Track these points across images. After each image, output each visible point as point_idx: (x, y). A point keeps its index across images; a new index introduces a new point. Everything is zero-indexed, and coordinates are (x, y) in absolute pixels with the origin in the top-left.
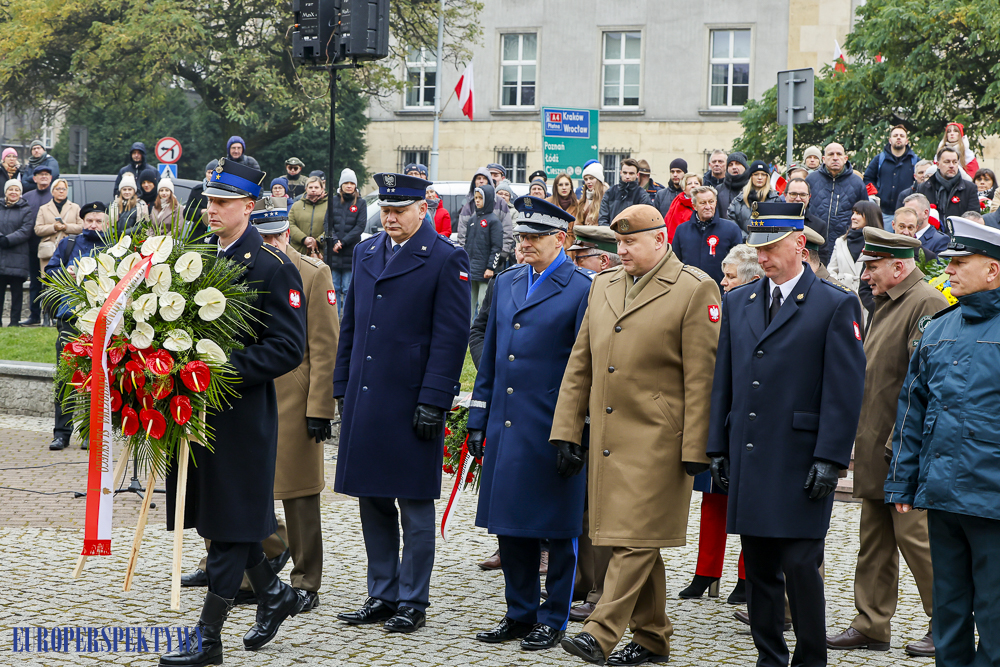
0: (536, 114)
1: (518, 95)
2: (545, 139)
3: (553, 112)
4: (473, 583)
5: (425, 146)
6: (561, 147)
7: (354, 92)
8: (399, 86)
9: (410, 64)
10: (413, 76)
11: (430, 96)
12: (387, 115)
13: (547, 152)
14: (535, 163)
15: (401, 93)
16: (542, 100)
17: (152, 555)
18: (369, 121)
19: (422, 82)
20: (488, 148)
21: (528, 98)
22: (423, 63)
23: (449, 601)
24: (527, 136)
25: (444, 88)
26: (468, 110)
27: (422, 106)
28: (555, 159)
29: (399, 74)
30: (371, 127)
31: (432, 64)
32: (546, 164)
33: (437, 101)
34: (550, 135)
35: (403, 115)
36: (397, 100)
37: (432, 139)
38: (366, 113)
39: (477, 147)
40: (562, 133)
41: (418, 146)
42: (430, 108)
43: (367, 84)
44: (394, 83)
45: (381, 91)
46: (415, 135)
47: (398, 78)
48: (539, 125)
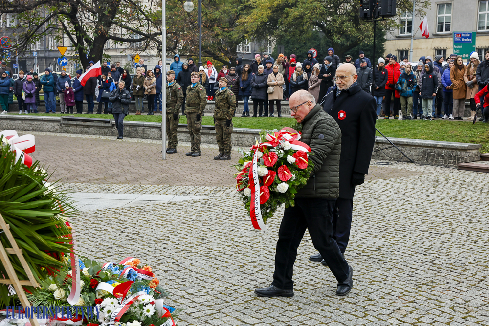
0: (450, 35)
1: (443, 28)
2: (454, 44)
3: (457, 33)
4: (428, 211)
5: (407, 49)
6: (460, 47)
7: (381, 29)
8: (398, 26)
9: (402, 18)
10: (403, 22)
11: (409, 30)
12: (393, 38)
13: (455, 49)
15: (398, 29)
16: (453, 29)
18: (386, 40)
19: (406, 24)
20: (431, 48)
21: (448, 28)
22: (407, 17)
23: (418, 218)
24: (447, 44)
25: (415, 26)
27: (406, 34)
28: (458, 51)
29: (398, 22)
30: (386, 42)
31: (411, 17)
33: (413, 32)
34: (456, 42)
35: (399, 38)
36: (397, 32)
37: (410, 46)
38: (385, 37)
39: (427, 48)
40: (461, 41)
41: (404, 49)
42: (410, 34)
43: (386, 26)
44: (395, 25)
45: (391, 29)
46: (403, 44)
47: (397, 24)
48: (452, 39)
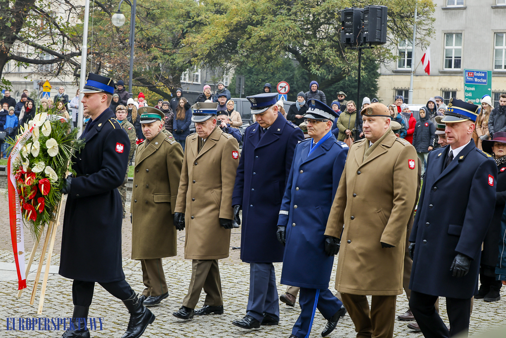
0: (461, 73)
1: (453, 63)
2: (465, 85)
3: (469, 72)
5: (407, 87)
6: (473, 89)
7: (373, 61)
8: (394, 58)
9: (400, 48)
10: (402, 53)
11: (409, 63)
12: (389, 72)
13: (466, 91)
14: (460, 96)
15: (395, 61)
16: (464, 66)
18: (380, 75)
19: (406, 56)
20: (438, 89)
21: (458, 64)
22: (407, 47)
24: (457, 84)
25: (416, 59)
26: (427, 70)
27: (406, 68)
28: (470, 95)
29: (394, 52)
30: (381, 78)
31: (411, 47)
32: (465, 97)
33: (413, 66)
34: (468, 83)
35: (396, 72)
36: (393, 65)
37: (410, 85)
38: (379, 71)
39: (432, 88)
40: (474, 82)
41: (403, 87)
42: (409, 69)
43: (379, 57)
44: (392, 56)
45: (386, 61)
46: (402, 82)
47: (394, 54)
48: (462, 78)
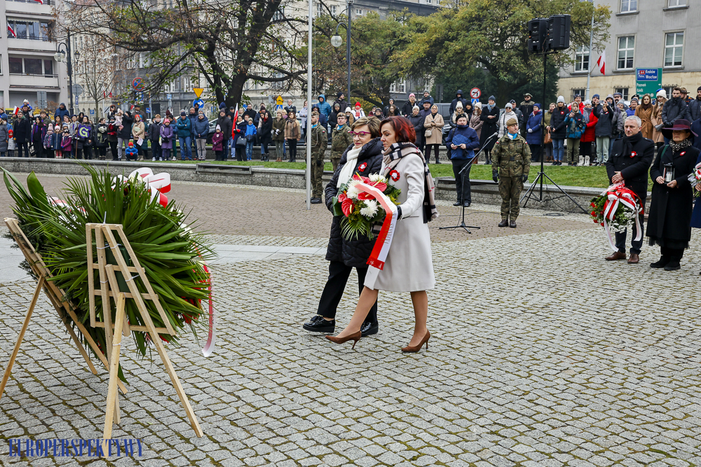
0: (633, 71)
1: (625, 64)
2: (637, 82)
3: (641, 70)
4: (603, 266)
5: (583, 88)
6: (644, 85)
7: (553, 66)
8: (573, 62)
9: (577, 53)
10: (579, 58)
11: (586, 66)
12: (567, 75)
13: (638, 87)
14: (632, 92)
15: (573, 65)
16: (636, 65)
17: (470, 252)
18: (559, 78)
19: (583, 60)
20: (611, 87)
21: (630, 65)
22: (583, 52)
23: (593, 273)
24: (629, 81)
25: (592, 62)
26: (603, 71)
27: (582, 71)
28: (641, 90)
29: (572, 57)
30: (560, 80)
31: (588, 52)
32: (637, 93)
33: (589, 68)
34: (639, 80)
35: (574, 75)
36: (572, 68)
37: (587, 84)
38: (558, 74)
39: (606, 87)
40: (645, 79)
41: (580, 88)
42: (587, 71)
43: (559, 62)
44: (570, 61)
45: (565, 65)
46: (579, 83)
47: (572, 59)
48: (634, 76)
